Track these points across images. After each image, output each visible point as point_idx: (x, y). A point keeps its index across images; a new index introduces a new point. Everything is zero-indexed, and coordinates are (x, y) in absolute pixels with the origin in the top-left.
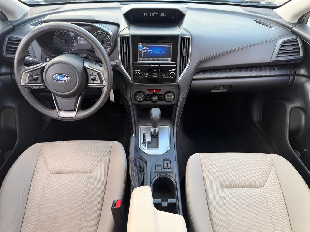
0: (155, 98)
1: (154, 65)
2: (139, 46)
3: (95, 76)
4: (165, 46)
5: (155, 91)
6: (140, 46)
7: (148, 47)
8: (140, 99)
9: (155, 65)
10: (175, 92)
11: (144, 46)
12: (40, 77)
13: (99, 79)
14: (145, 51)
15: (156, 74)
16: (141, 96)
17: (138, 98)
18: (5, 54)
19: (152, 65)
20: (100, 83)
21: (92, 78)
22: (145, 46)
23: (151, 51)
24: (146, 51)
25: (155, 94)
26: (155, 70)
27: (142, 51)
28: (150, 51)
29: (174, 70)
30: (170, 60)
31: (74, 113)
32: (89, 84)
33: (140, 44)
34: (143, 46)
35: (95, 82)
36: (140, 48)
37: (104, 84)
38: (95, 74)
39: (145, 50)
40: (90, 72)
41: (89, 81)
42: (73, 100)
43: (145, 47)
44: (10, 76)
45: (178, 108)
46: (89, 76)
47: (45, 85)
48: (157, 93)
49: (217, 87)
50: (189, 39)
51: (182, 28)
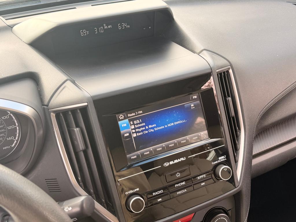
2: (120, 123)
4: (186, 104)
6: (123, 124)
7: (144, 119)
9: (176, 161)
11: (133, 120)
14: (139, 132)
22: (136, 119)
23: (153, 128)
24: (142, 131)
26: (178, 175)
27: (130, 134)
29: (222, 158)
30: (205, 137)
33: (121, 116)
34: (130, 121)
36: (125, 128)
39: (139, 128)
43: (135, 122)
50: (228, 72)
51: (204, 51)
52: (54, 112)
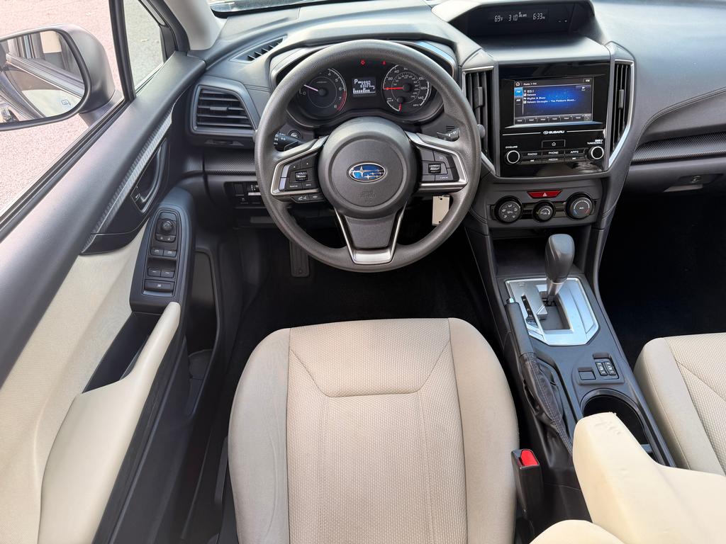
0: (546, 212)
1: (553, 131)
2: (515, 89)
3: (439, 163)
4: (578, 85)
5: (545, 195)
6: (518, 90)
7: (536, 90)
8: (510, 216)
9: (555, 132)
10: (595, 194)
11: (527, 89)
12: (310, 172)
13: (449, 170)
14: (529, 100)
15: (557, 153)
16: (512, 209)
17: (505, 213)
18: (195, 128)
19: (546, 133)
20: (452, 179)
21: (434, 168)
22: (529, 89)
23: (543, 100)
24: (532, 100)
25: (544, 203)
26: (554, 144)
27: (521, 101)
28: (541, 100)
29: (598, 141)
30: (588, 118)
31: (389, 252)
32: (423, 185)
33: (518, 84)
34: (524, 89)
35: (439, 178)
36: (518, 94)
37: (462, 181)
38: (441, 158)
39: (530, 97)
40: (426, 156)
41: (424, 176)
42: (387, 222)
43: (528, 91)
44: (201, 180)
45: (602, 232)
46: (425, 166)
47: (321, 192)
48: (551, 200)
49: (685, 178)
50: (629, 66)
51: (611, 43)
52: (466, 71)
